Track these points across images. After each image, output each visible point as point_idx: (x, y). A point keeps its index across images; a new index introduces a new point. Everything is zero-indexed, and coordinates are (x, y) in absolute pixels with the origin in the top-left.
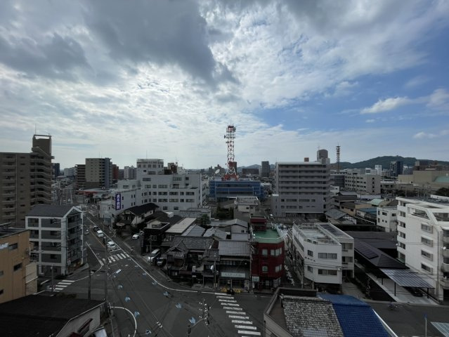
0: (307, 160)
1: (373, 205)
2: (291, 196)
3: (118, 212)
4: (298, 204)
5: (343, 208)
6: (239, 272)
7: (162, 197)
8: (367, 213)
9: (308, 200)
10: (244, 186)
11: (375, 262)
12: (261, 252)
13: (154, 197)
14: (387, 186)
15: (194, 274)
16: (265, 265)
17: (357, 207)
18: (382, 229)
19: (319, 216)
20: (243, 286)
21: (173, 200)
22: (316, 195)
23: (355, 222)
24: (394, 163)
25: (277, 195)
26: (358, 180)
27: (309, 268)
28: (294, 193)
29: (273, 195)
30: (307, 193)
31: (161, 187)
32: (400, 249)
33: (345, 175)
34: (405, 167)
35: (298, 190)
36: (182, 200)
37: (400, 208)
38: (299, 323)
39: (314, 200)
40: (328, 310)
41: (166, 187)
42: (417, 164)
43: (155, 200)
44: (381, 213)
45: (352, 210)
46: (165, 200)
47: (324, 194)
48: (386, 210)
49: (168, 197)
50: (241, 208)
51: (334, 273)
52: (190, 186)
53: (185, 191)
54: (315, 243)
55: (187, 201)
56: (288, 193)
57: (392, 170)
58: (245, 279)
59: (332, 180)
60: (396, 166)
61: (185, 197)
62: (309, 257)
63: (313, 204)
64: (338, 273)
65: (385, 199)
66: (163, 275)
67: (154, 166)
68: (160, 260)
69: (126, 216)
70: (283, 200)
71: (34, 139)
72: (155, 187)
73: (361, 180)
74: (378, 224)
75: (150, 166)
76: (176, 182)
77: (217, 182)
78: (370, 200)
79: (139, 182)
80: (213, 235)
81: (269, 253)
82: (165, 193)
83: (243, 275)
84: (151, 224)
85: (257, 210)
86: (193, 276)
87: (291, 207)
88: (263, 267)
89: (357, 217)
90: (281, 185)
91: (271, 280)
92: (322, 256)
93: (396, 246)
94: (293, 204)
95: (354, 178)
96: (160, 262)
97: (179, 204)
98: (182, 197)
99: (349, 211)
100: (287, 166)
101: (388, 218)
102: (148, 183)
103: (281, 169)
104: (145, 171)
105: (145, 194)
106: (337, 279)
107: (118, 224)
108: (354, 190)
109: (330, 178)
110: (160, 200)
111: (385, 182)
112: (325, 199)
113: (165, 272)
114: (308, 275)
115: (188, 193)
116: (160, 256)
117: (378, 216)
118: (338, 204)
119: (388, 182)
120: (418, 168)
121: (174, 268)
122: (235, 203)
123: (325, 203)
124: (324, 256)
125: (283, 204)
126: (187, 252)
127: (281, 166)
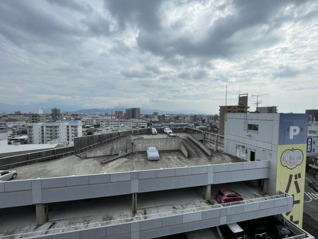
3: (309, 154)
71: (239, 97)
107: (311, 165)
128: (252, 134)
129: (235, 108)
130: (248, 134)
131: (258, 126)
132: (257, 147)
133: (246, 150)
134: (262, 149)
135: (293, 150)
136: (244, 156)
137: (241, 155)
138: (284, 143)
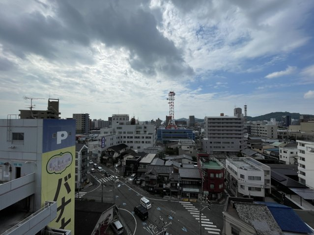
0: (222, 115)
1: (275, 147)
2: (217, 140)
3: (103, 149)
4: (222, 145)
5: (253, 148)
6: (194, 188)
7: (130, 140)
8: (272, 152)
9: (229, 143)
10: (181, 132)
11: (285, 183)
12: (210, 175)
13: (124, 140)
14: (281, 133)
15: (164, 189)
16: (212, 184)
17: (264, 147)
18: (283, 163)
19: (237, 153)
20: (197, 198)
21: (137, 142)
22: (234, 139)
23: (264, 157)
24: (284, 117)
25: (207, 139)
26: (261, 129)
27: (242, 186)
28: (219, 138)
29: (204, 139)
30: (227, 138)
31: (128, 133)
32: (300, 176)
33: (251, 125)
34: (293, 120)
35: (222, 136)
36: (143, 142)
37: (299, 147)
38: (247, 217)
39: (233, 143)
40: (265, 210)
41: (132, 133)
42: (302, 118)
43: (125, 142)
44: (282, 151)
45: (261, 150)
46: (132, 142)
47: (240, 138)
48: (286, 149)
49: (134, 140)
50: (184, 148)
51: (259, 189)
52: (147, 133)
53: (145, 136)
54: (245, 169)
55: (146, 142)
56: (214, 138)
57: (283, 122)
58: (199, 193)
59: (245, 129)
60: (286, 119)
61: (145, 140)
62: (241, 179)
63: (233, 145)
64: (262, 189)
65: (283, 142)
66: (142, 190)
67: (124, 119)
68: (138, 181)
69: (109, 152)
70: (211, 143)
71: (49, 101)
72: (125, 133)
73: (263, 129)
74: (280, 159)
75: (121, 119)
76: (139, 130)
77: (162, 130)
78: (272, 143)
79: (114, 130)
80: (172, 165)
81: (215, 176)
82: (132, 137)
83: (197, 190)
84: (127, 157)
85: (195, 149)
86: (164, 191)
87: (217, 147)
88: (211, 185)
89: (264, 154)
90: (210, 132)
91: (216, 193)
92: (250, 178)
93: (297, 174)
94: (218, 145)
95: (257, 127)
96: (139, 182)
97: (141, 145)
98: (143, 140)
99: (258, 150)
100: (214, 119)
101: (288, 155)
102: (120, 130)
103: (210, 121)
104: (118, 122)
105: (119, 137)
106: (261, 194)
107: (104, 157)
108: (258, 136)
109: (244, 128)
110: (128, 142)
111: (280, 131)
112: (240, 142)
113: (143, 188)
114: (240, 191)
115: (147, 137)
116: (136, 178)
117: (280, 154)
118: (250, 146)
119: (282, 131)
120: (303, 121)
121: (150, 185)
122: (179, 144)
123: (241, 145)
124: (253, 178)
125: (211, 145)
126: (157, 175)
127: (209, 119)
128: (16, 146)
129: (43, 113)
130: (13, 146)
131: (23, 134)
132: (22, 160)
133: (11, 168)
134: (27, 162)
135: (62, 154)
136: (7, 176)
137: (5, 176)
138: (50, 150)
